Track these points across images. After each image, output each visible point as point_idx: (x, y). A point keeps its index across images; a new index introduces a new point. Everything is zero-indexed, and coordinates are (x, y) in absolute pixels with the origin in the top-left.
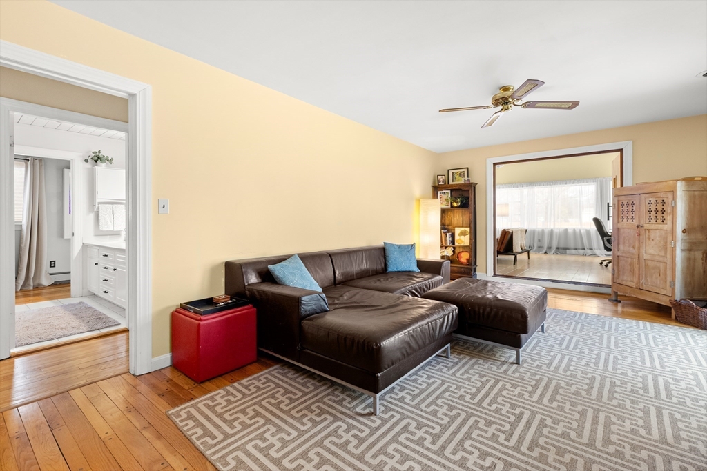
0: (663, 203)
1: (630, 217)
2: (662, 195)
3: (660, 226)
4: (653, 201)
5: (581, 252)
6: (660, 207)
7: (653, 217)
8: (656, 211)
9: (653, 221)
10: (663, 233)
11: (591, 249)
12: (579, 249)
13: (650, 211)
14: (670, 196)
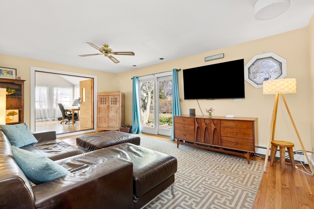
0: (116, 99)
1: (104, 103)
2: (116, 96)
3: (115, 106)
4: (113, 98)
5: (41, 120)
6: (115, 100)
7: (113, 103)
8: (114, 101)
9: (113, 104)
10: (116, 108)
11: (45, 118)
12: (39, 119)
13: (112, 101)
14: (118, 97)
